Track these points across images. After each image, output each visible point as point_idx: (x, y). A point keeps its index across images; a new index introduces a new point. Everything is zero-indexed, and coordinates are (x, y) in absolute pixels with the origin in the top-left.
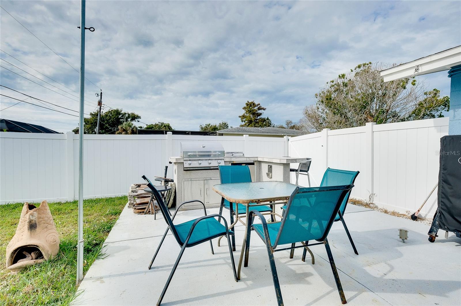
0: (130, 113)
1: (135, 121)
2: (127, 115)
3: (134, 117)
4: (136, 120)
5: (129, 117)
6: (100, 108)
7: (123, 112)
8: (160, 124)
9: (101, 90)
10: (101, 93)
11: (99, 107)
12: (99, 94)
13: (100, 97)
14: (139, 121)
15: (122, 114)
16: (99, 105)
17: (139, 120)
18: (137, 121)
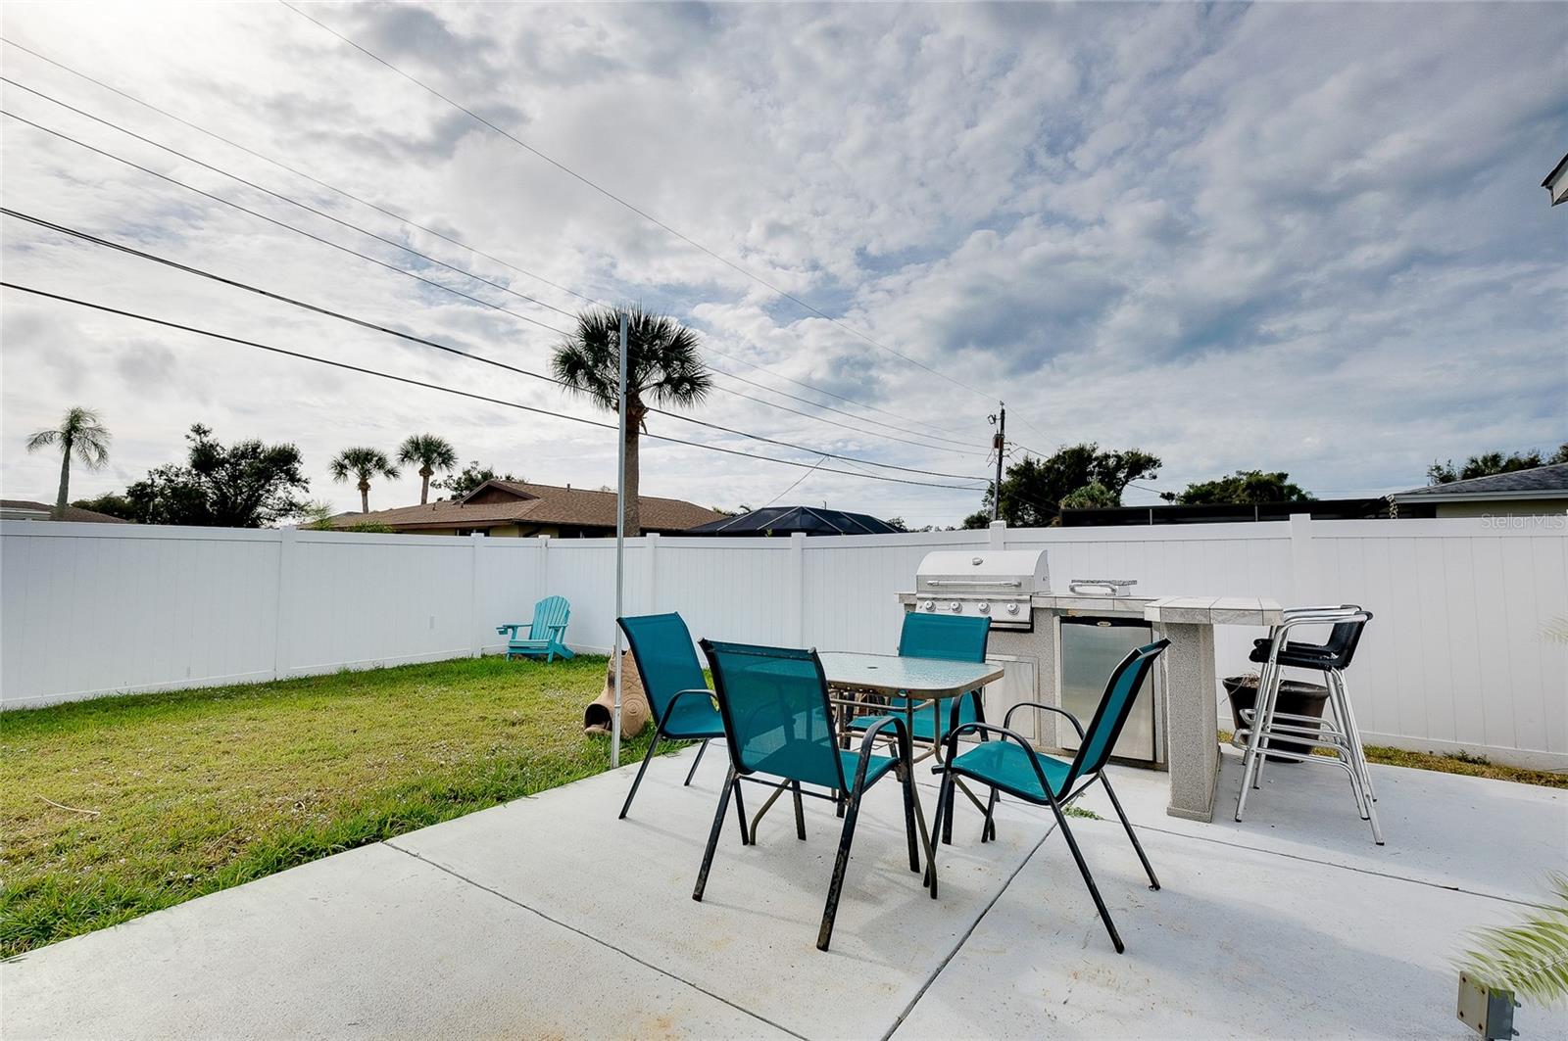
0: (1121, 453)
1: (1143, 477)
2: (1112, 462)
3: (1138, 465)
4: (1146, 473)
5: (1119, 467)
6: (1001, 452)
7: (1098, 453)
8: (1245, 478)
9: (1002, 404)
10: (1003, 412)
11: (997, 450)
12: (998, 417)
13: (999, 422)
14: (1155, 477)
15: (1096, 458)
16: (996, 446)
17: (1153, 471)
18: (1147, 476)
